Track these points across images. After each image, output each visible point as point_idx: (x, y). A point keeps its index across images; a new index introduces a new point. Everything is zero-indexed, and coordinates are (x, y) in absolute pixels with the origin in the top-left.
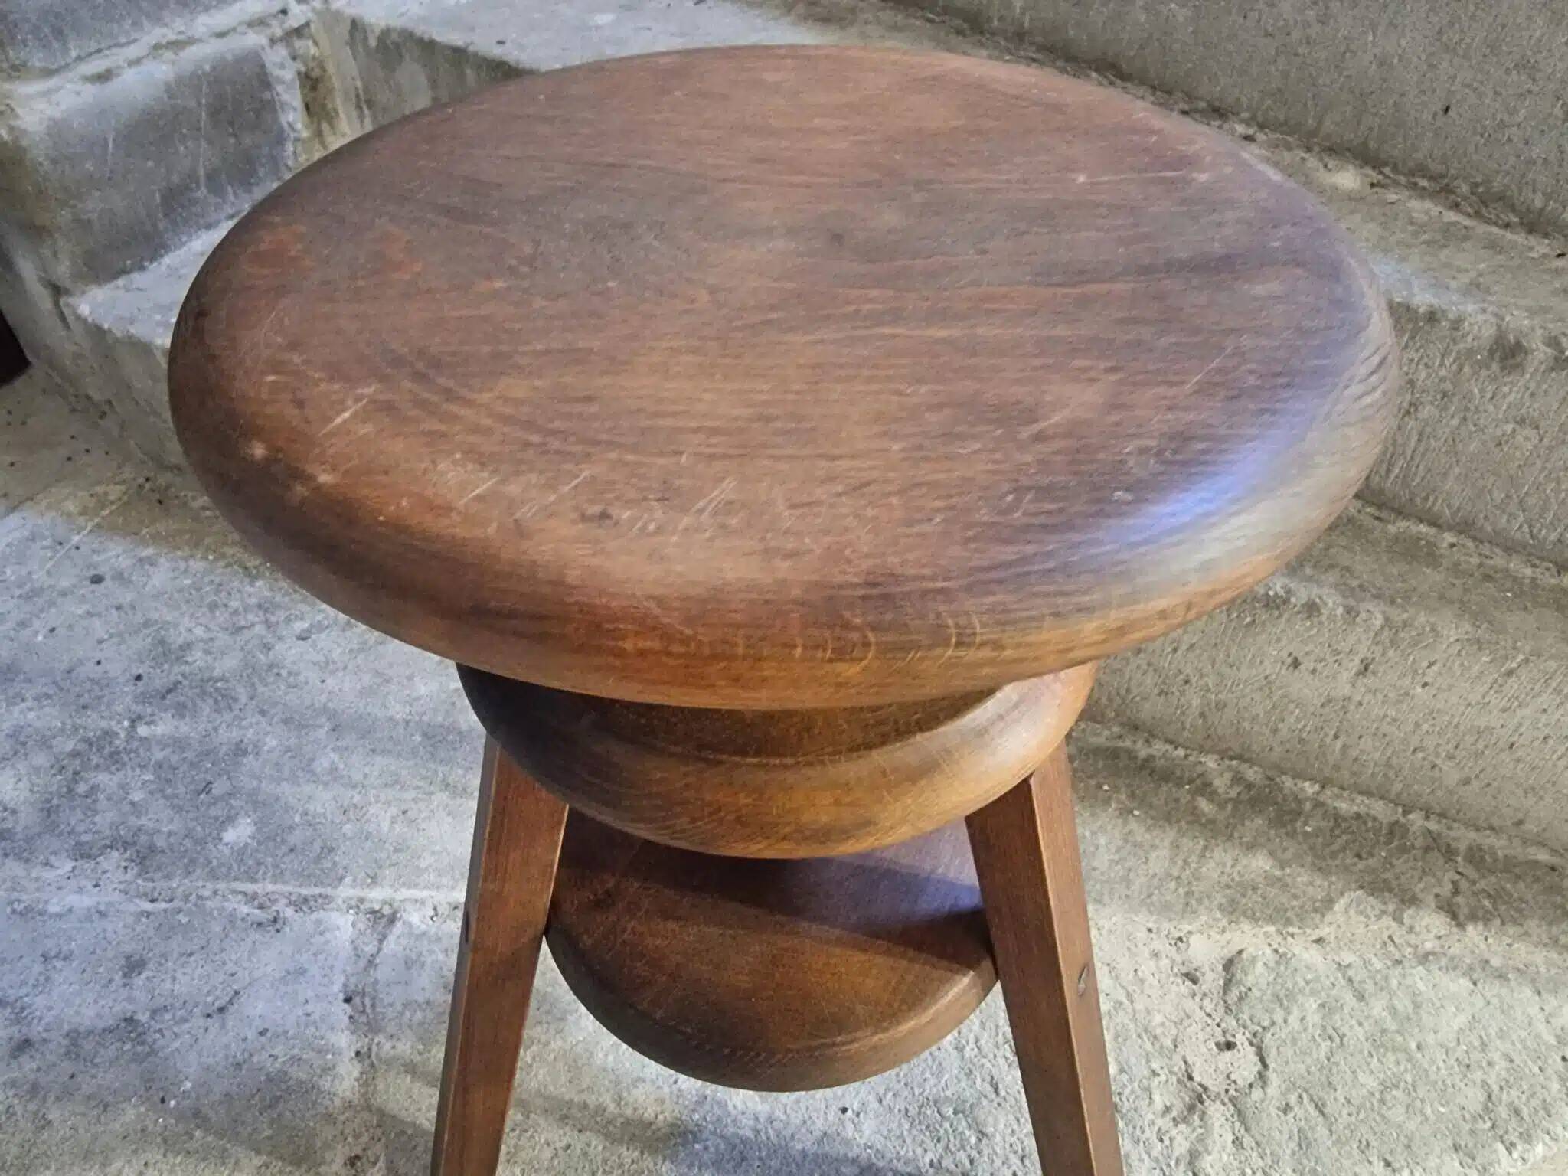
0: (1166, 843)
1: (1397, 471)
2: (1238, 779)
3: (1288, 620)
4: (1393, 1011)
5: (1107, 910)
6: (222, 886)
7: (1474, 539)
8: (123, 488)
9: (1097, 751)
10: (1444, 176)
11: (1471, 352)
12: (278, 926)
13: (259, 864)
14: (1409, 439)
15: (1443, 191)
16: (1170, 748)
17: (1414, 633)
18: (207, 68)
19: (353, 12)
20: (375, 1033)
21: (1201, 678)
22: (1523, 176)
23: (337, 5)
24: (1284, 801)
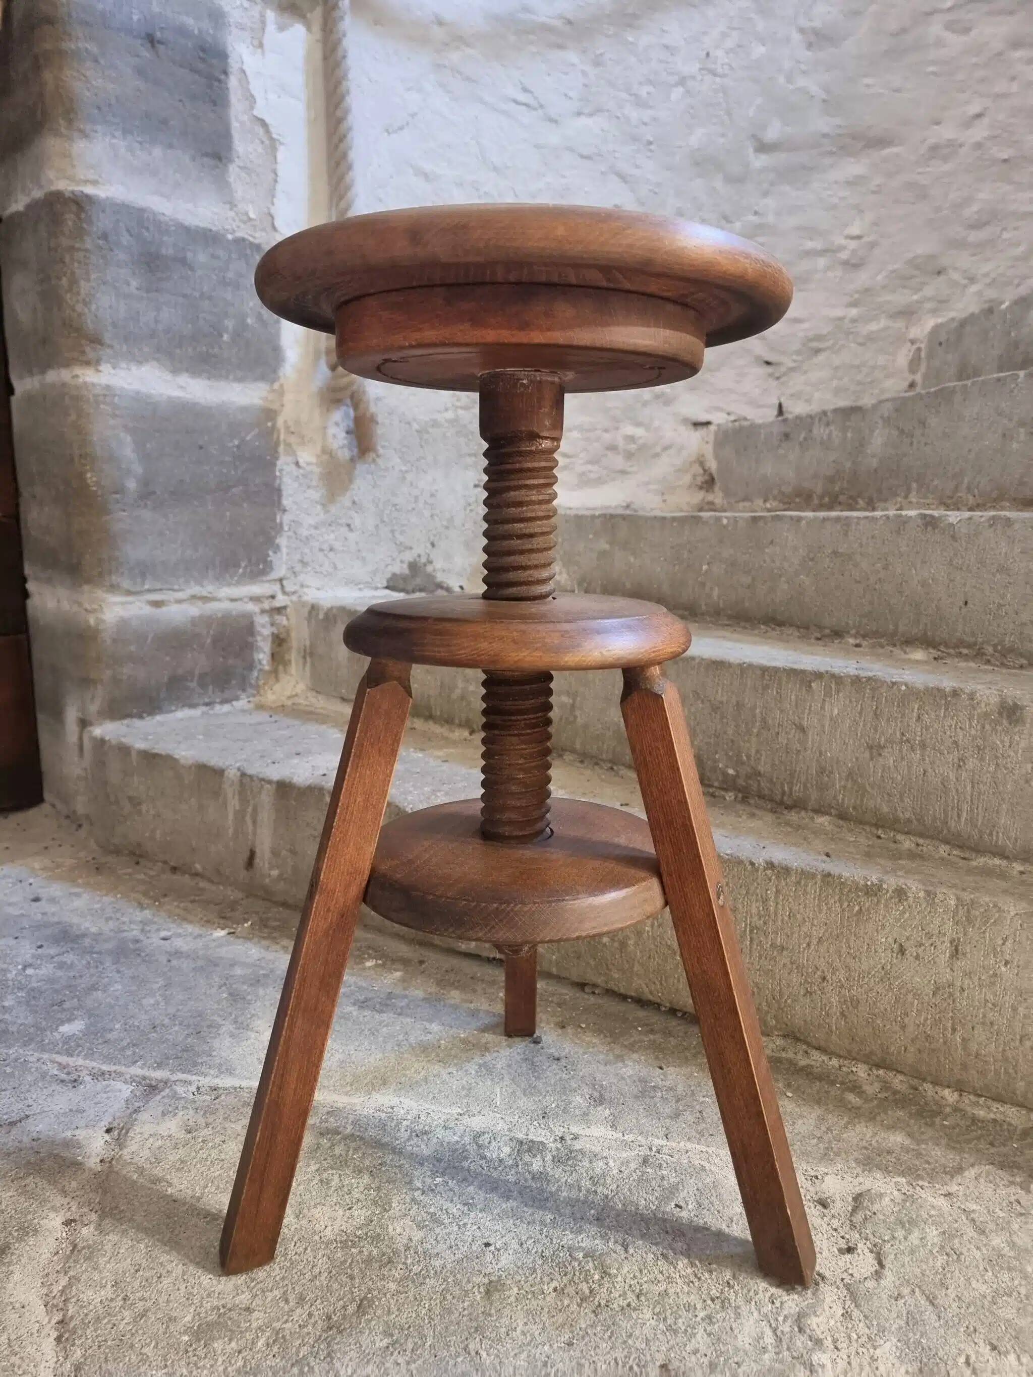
0: (814, 1116)
1: (965, 814)
2: (886, 1086)
3: (886, 906)
4: (1013, 1245)
6: (46, 1056)
8: (76, 861)
10: (975, 644)
11: (986, 715)
12: (75, 1084)
13: (78, 1046)
14: (965, 787)
15: (979, 655)
16: (825, 1058)
17: (982, 910)
18: (220, 615)
19: (314, 601)
20: (121, 1149)
21: (834, 973)
22: (1021, 633)
23: (305, 598)
24: (926, 1104)
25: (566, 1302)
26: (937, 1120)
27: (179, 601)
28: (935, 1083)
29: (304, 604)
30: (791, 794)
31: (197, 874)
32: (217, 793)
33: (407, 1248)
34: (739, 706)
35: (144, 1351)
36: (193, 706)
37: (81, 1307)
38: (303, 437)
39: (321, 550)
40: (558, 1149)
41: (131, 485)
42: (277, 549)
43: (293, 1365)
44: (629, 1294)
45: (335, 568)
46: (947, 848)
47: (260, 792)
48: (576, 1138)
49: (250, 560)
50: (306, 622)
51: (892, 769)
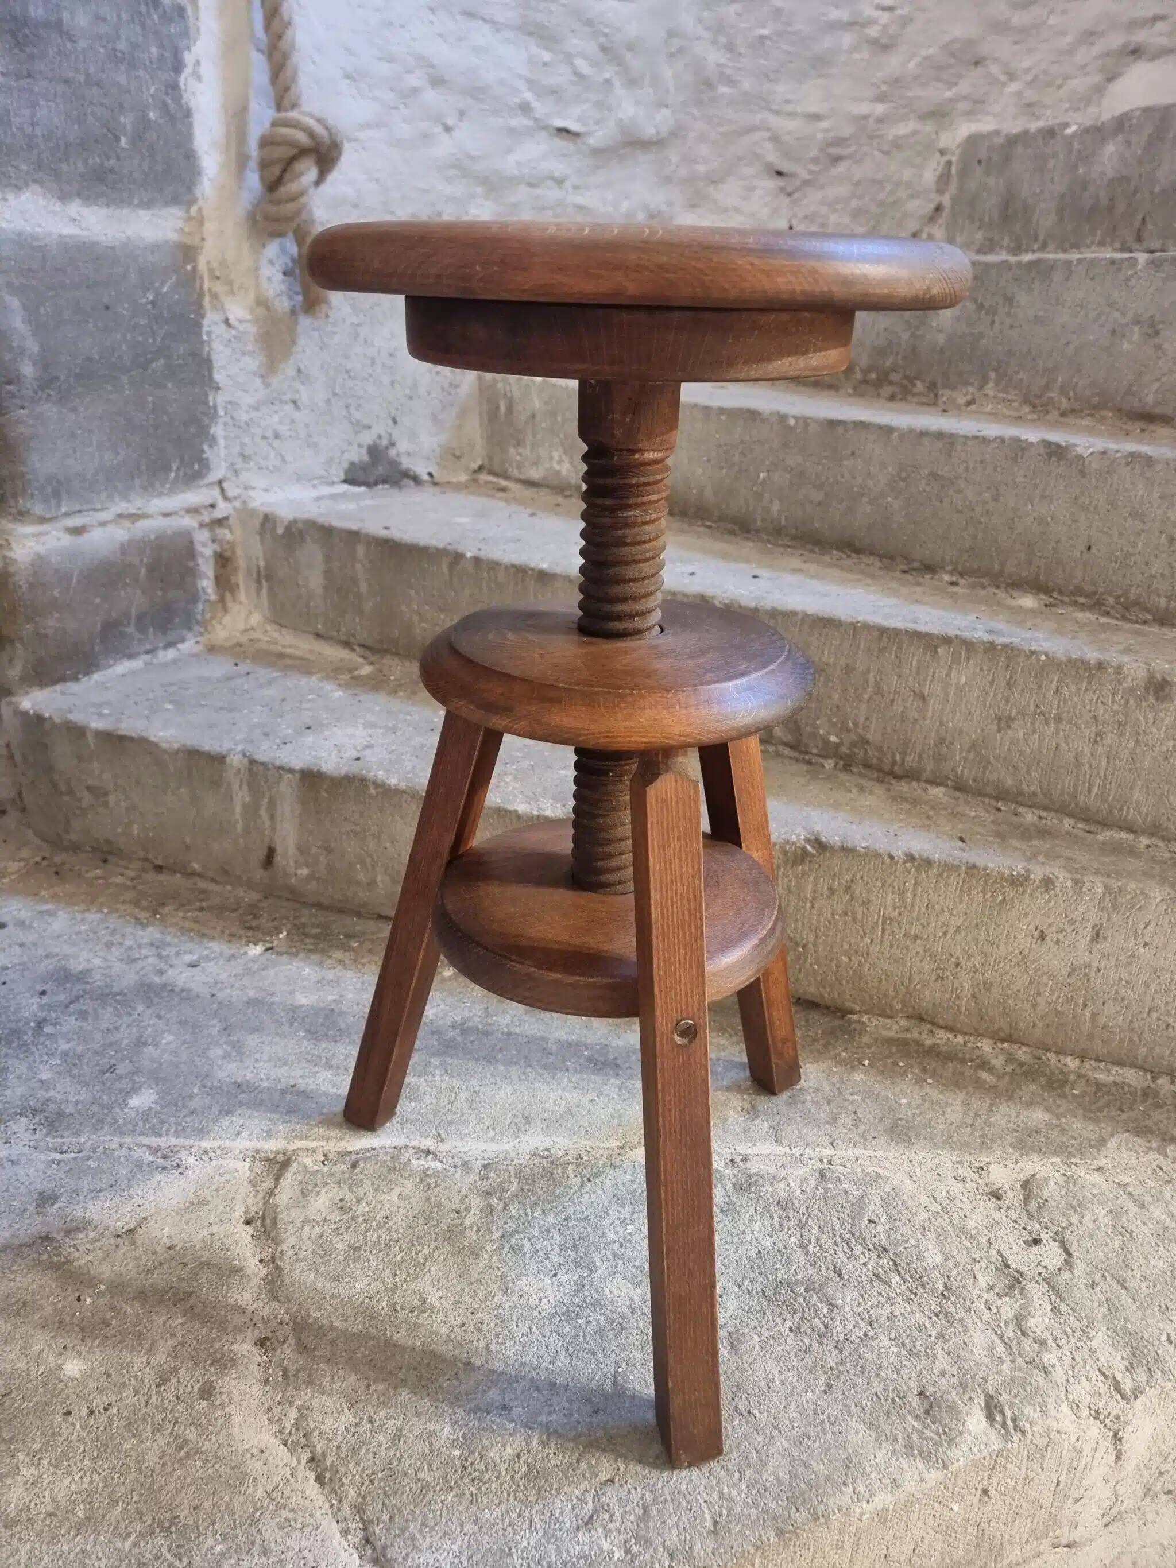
0: (958, 1102)
1: (1095, 790)
2: (1011, 1059)
3: (1031, 896)
5: (915, 1148)
6: (128, 1140)
7: (1163, 838)
8: (22, 864)
9: (889, 1041)
10: (1095, 593)
11: (1132, 690)
12: (181, 1170)
13: (162, 1122)
14: (1100, 762)
15: (1097, 604)
16: (950, 1036)
17: (1129, 898)
18: (153, 537)
19: (267, 509)
20: (277, 1244)
21: (969, 959)
22: (1149, 587)
23: (253, 504)
24: (1052, 1073)
25: (807, 1342)
26: (1067, 1090)
27: (103, 524)
28: (1057, 1053)
29: (253, 512)
30: (903, 763)
31: (194, 874)
32: (216, 783)
33: (633, 1310)
34: (849, 669)
35: (421, 1475)
36: (131, 657)
37: (329, 1440)
38: (230, 283)
39: (264, 437)
40: (735, 1176)
41: (27, 370)
42: (213, 441)
43: (578, 1461)
44: (862, 1324)
45: (283, 460)
46: (1072, 821)
47: (278, 783)
48: (746, 1159)
49: (182, 459)
50: (258, 538)
51: (1021, 742)
